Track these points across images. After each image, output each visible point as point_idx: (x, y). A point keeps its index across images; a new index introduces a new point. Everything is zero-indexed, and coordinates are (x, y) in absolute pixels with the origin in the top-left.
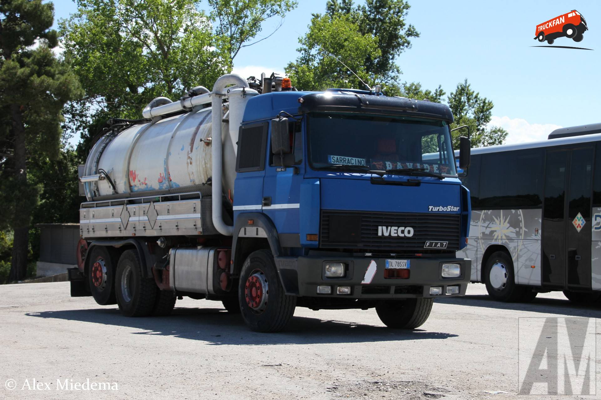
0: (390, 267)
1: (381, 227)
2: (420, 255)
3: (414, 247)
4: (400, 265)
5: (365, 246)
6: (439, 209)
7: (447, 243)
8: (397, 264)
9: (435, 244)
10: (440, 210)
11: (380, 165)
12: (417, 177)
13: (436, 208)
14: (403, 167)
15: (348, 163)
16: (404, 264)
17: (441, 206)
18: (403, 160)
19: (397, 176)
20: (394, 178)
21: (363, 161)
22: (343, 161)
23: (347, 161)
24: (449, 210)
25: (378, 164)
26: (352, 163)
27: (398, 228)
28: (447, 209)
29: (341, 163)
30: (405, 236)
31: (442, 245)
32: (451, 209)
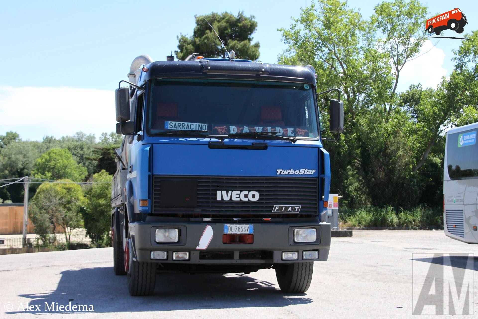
0: (229, 233)
1: (220, 192)
2: (269, 219)
3: (262, 211)
4: (242, 230)
5: (202, 210)
6: (289, 173)
7: (300, 207)
8: (238, 229)
9: (285, 208)
10: (290, 174)
11: (223, 129)
12: (264, 141)
13: (285, 171)
14: (250, 130)
15: (187, 128)
16: (246, 229)
17: (292, 170)
18: (251, 124)
19: (240, 140)
20: (236, 142)
21: (204, 126)
22: (181, 127)
23: (185, 127)
24: (302, 173)
25: (221, 129)
26: (192, 128)
27: (240, 193)
28: (300, 172)
29: (179, 129)
30: (249, 200)
31: (294, 209)
32: (304, 172)
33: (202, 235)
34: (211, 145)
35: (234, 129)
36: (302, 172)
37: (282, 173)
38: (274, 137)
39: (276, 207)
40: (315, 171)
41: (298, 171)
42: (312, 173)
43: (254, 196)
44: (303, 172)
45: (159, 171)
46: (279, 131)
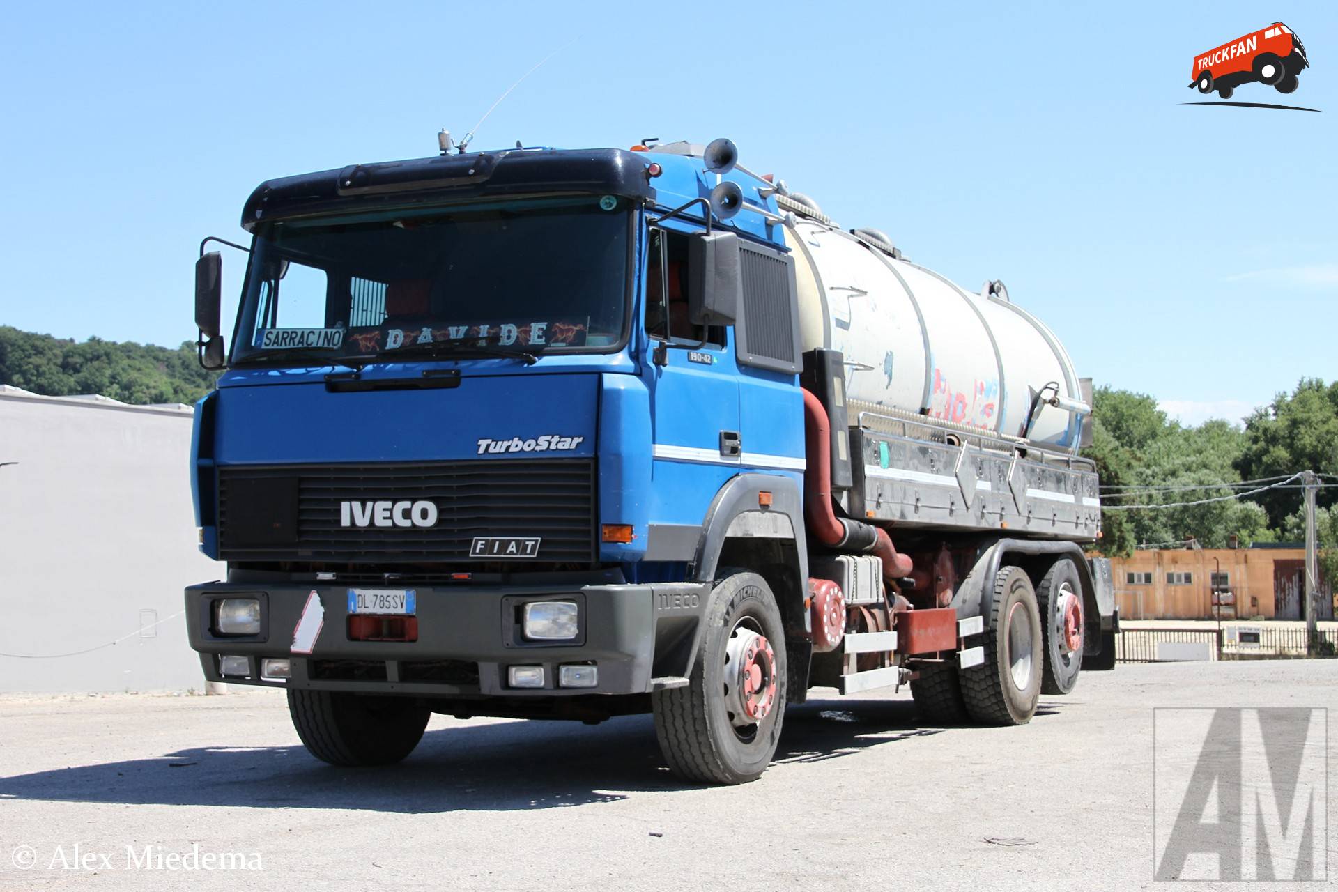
0: (359, 611)
1: (348, 503)
2: (465, 576)
3: (451, 554)
4: (387, 604)
5: (316, 554)
6: (508, 448)
7: (536, 541)
8: (378, 601)
9: (498, 545)
10: (511, 450)
11: (370, 340)
12: (456, 364)
13: (500, 443)
15: (299, 343)
16: (398, 601)
17: (516, 439)
19: (399, 366)
20: (389, 371)
21: (337, 335)
22: (288, 340)
23: (296, 340)
24: (544, 446)
25: (366, 339)
26: (309, 342)
27: (393, 506)
28: (537, 444)
29: (283, 347)
30: (414, 525)
31: (521, 547)
32: (550, 443)
33: (301, 617)
34: (332, 384)
35: (396, 336)
36: (543, 443)
37: (491, 450)
38: (493, 349)
39: (477, 541)
40: (581, 440)
41: (533, 442)
42: (573, 446)
43: (424, 514)
44: (547, 443)
45: (231, 455)
46: (509, 333)
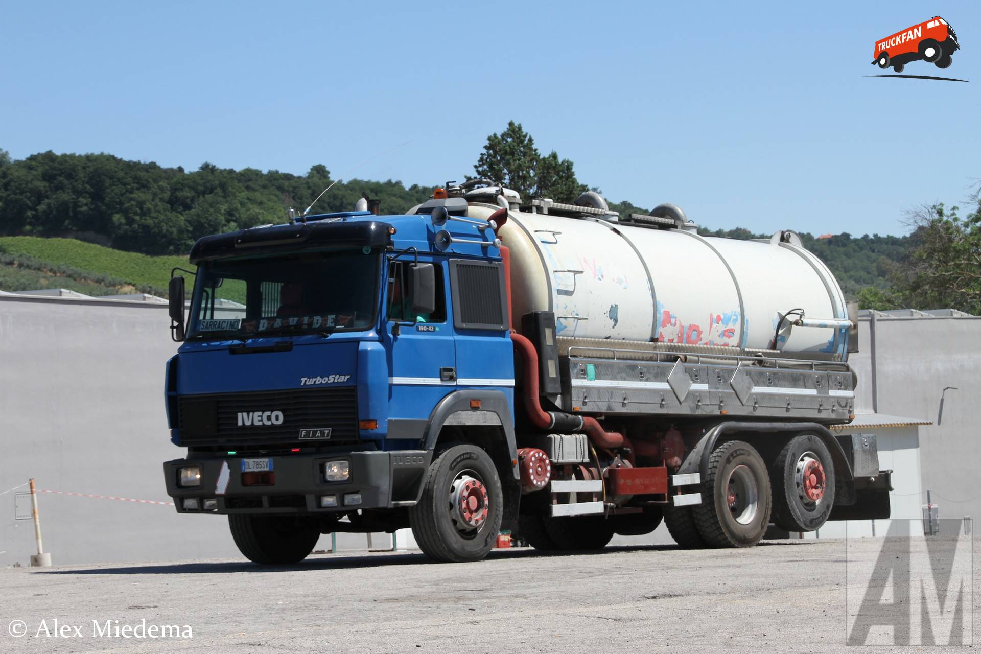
0: (247, 470)
2: (298, 450)
4: (260, 466)
6: (315, 382)
7: (329, 430)
8: (256, 464)
9: (312, 433)
11: (252, 325)
12: (291, 338)
13: (311, 380)
14: (282, 324)
16: (265, 464)
17: (319, 377)
19: (265, 340)
20: (259, 343)
21: (236, 323)
22: (212, 326)
24: (332, 381)
25: (249, 325)
27: (262, 414)
28: (329, 380)
29: (210, 330)
30: (272, 424)
31: (323, 433)
32: (334, 378)
33: (219, 476)
34: (233, 350)
35: (264, 324)
36: (331, 379)
37: (307, 383)
38: (310, 330)
39: (302, 431)
40: (349, 377)
41: (326, 378)
42: (346, 380)
43: (277, 418)
44: (333, 379)
45: (186, 389)
46: (318, 320)
